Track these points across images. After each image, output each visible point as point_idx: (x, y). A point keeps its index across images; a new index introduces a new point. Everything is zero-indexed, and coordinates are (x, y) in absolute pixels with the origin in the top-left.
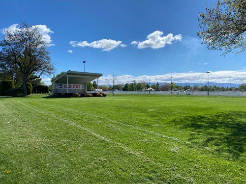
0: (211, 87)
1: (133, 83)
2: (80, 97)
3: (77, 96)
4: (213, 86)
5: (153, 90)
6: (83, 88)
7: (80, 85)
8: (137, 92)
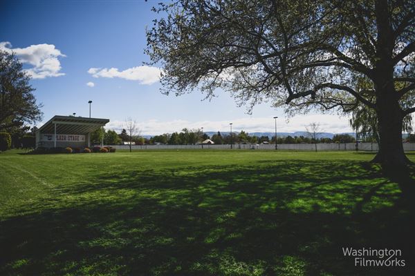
0: (296, 137)
1: (184, 132)
2: (73, 153)
3: (68, 152)
4: (298, 136)
5: (212, 143)
6: (84, 141)
7: (80, 136)
8: (188, 146)
